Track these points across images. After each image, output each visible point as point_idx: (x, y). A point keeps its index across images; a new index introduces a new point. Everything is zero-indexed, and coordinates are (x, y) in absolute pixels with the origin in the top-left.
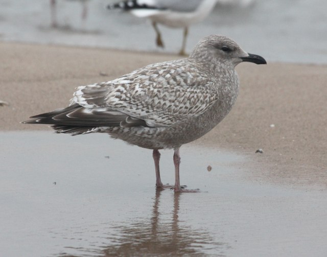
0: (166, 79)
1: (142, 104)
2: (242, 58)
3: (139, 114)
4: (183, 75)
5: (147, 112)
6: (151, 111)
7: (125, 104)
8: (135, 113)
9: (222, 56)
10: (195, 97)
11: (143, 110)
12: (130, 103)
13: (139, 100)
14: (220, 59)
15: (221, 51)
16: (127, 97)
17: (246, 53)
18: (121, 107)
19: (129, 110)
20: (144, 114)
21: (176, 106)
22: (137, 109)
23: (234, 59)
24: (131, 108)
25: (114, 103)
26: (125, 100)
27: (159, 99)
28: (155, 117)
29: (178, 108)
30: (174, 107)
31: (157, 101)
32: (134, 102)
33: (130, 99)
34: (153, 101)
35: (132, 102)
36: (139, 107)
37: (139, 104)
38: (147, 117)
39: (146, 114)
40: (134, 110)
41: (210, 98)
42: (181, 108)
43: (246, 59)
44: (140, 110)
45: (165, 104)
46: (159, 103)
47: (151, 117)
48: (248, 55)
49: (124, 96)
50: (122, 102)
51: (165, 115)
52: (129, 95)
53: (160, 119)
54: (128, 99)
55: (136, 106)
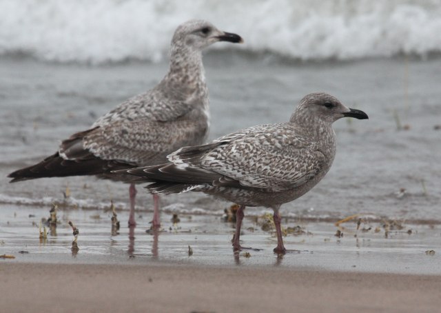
0: (260, 140)
1: (238, 165)
2: (344, 113)
3: (235, 175)
4: (279, 137)
5: (243, 173)
6: (247, 172)
7: (221, 164)
8: (231, 173)
9: (324, 112)
10: (290, 163)
11: (239, 171)
12: (225, 162)
13: (235, 160)
14: (322, 115)
15: (324, 107)
16: (223, 156)
17: (347, 108)
18: (217, 166)
19: (225, 170)
20: (239, 175)
21: (272, 170)
22: (233, 169)
23: (336, 115)
24: (227, 168)
25: (210, 163)
26: (221, 159)
27: (254, 161)
28: (251, 179)
29: (274, 172)
30: (270, 171)
31: (252, 163)
32: (230, 161)
33: (226, 158)
34: (248, 162)
35: (228, 162)
36: (235, 168)
37: (235, 164)
38: (243, 179)
39: (242, 176)
40: (230, 170)
41: (307, 167)
42: (276, 172)
43: (347, 115)
44: (236, 171)
45: (260, 167)
46: (255, 165)
47: (247, 178)
48: (349, 111)
49: (220, 155)
50: (217, 161)
51: (260, 177)
52: (225, 154)
53: (255, 182)
54: (223, 158)
55: (232, 166)
